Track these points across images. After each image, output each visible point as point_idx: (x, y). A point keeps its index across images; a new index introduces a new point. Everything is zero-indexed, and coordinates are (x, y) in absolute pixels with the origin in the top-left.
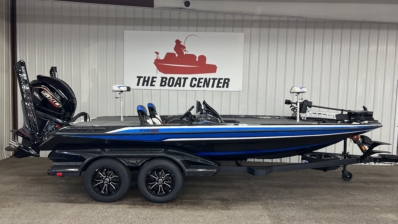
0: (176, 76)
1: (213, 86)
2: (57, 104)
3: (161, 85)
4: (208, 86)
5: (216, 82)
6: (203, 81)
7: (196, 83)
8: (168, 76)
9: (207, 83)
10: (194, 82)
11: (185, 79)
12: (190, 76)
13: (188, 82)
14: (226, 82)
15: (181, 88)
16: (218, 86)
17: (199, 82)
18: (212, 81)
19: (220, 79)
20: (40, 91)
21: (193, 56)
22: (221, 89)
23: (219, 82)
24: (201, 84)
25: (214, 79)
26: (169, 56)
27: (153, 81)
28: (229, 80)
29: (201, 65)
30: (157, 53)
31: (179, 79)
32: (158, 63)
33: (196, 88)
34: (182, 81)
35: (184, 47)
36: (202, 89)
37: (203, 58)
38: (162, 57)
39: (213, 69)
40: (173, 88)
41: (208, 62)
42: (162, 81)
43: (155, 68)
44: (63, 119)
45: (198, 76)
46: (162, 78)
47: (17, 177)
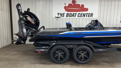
0: (72, 13)
1: (86, 17)
2: (33, 23)
3: (67, 16)
4: (84, 17)
5: (88, 15)
6: (83, 14)
7: (80, 15)
8: (69, 13)
9: (84, 15)
10: (79, 15)
11: (76, 14)
12: (78, 13)
13: (77, 15)
14: (92, 15)
15: (74, 17)
16: (88, 17)
17: (81, 15)
18: (86, 14)
19: (89, 14)
20: (26, 17)
21: (79, 5)
22: (90, 17)
23: (89, 15)
24: (82, 16)
25: (87, 14)
26: (70, 5)
27: (63, 15)
28: (93, 14)
29: (82, 8)
30: (65, 4)
31: (74, 14)
32: (65, 8)
33: (80, 17)
34: (75, 14)
35: (76, 1)
36: (82, 17)
37: (83, 6)
38: (67, 5)
39: (87, 10)
40: (71, 17)
41: (85, 7)
42: (67, 15)
43: (64, 10)
44: (35, 29)
45: (81, 13)
46: (67, 14)
47: (17, 52)
